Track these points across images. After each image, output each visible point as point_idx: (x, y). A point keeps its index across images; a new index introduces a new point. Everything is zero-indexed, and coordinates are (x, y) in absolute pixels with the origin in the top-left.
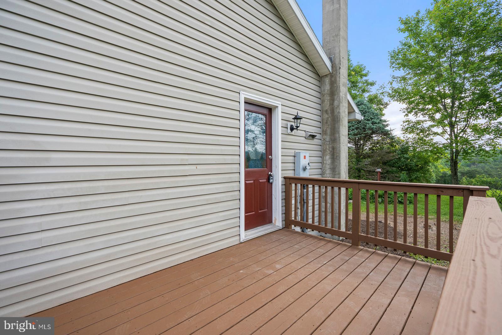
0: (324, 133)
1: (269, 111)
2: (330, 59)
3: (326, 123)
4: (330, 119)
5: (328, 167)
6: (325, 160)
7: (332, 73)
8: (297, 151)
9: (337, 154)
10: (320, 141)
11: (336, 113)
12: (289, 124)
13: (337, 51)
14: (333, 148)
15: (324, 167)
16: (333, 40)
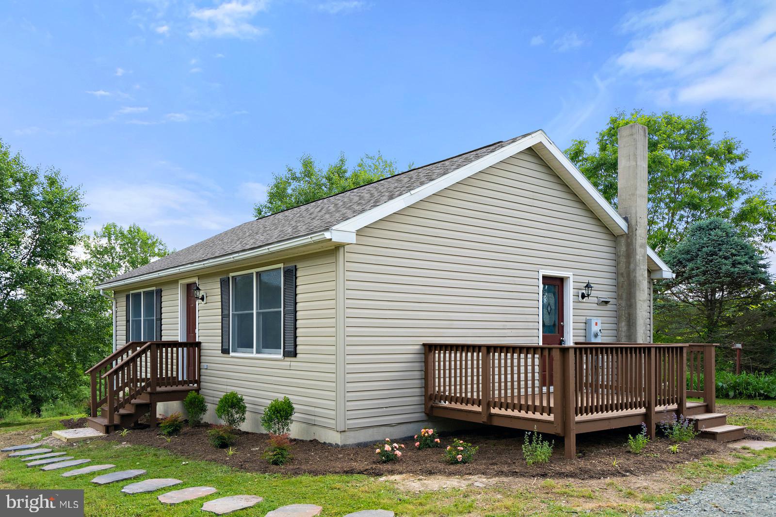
0: (619, 297)
1: (561, 281)
2: (626, 219)
3: (622, 287)
4: (625, 283)
5: (623, 334)
6: (621, 327)
7: (628, 234)
8: (588, 318)
9: (633, 321)
10: (615, 306)
11: (632, 277)
12: (580, 292)
13: (634, 211)
14: (629, 314)
15: (619, 334)
16: (629, 199)
